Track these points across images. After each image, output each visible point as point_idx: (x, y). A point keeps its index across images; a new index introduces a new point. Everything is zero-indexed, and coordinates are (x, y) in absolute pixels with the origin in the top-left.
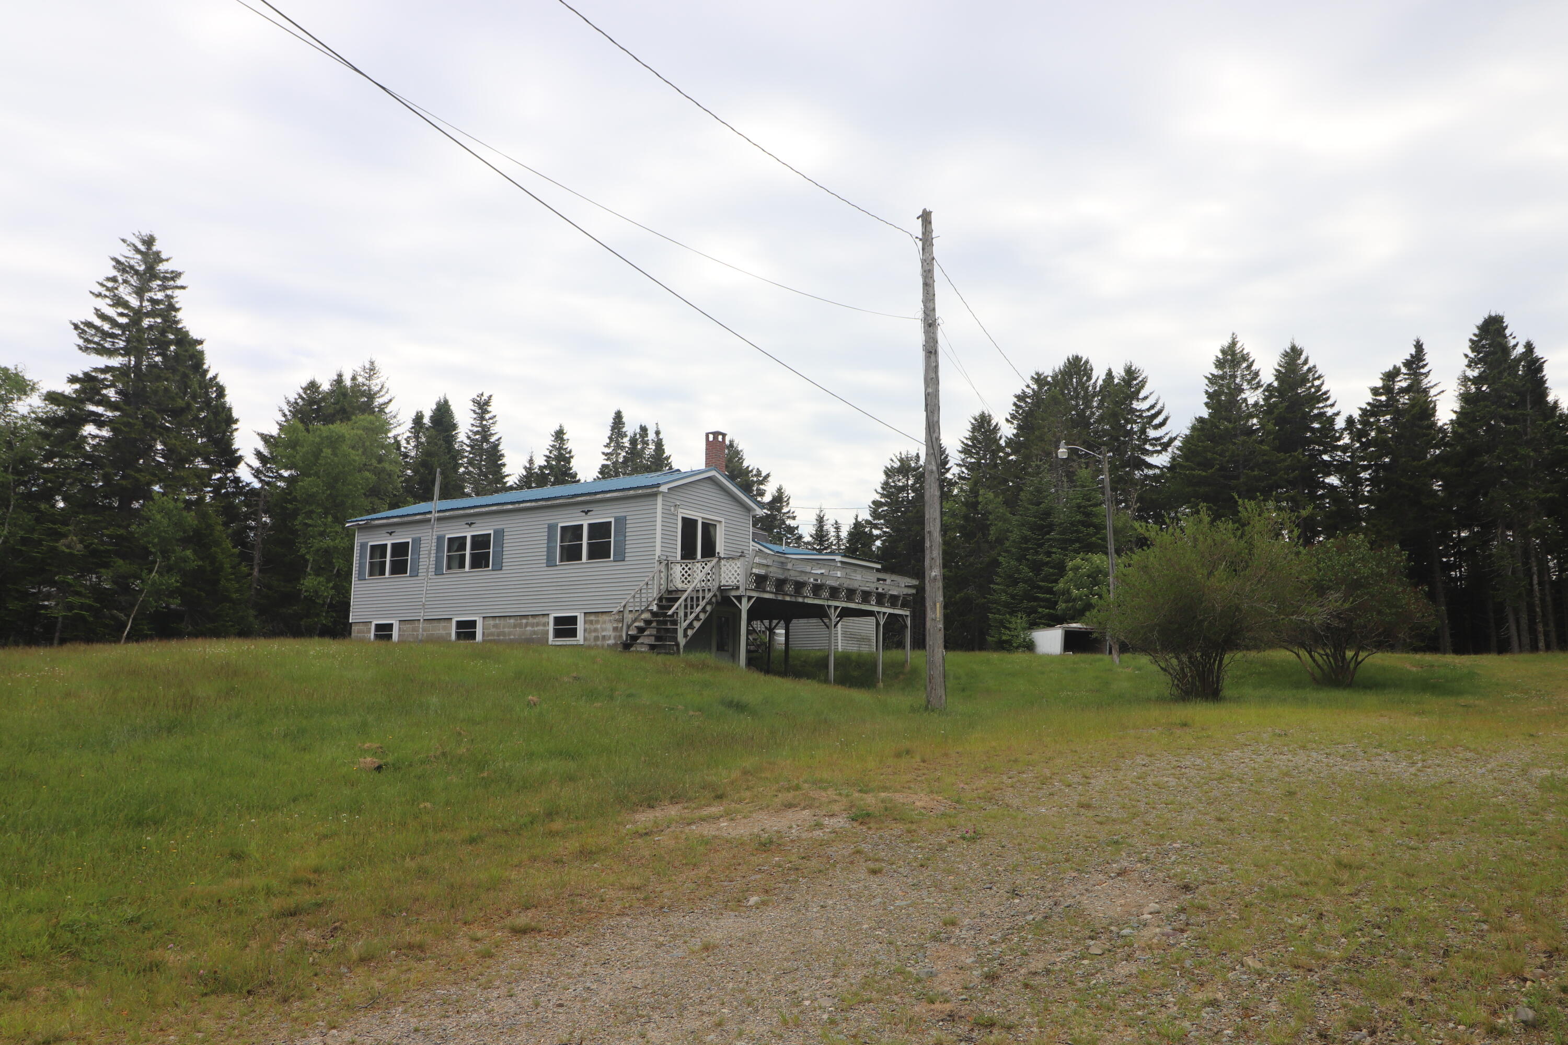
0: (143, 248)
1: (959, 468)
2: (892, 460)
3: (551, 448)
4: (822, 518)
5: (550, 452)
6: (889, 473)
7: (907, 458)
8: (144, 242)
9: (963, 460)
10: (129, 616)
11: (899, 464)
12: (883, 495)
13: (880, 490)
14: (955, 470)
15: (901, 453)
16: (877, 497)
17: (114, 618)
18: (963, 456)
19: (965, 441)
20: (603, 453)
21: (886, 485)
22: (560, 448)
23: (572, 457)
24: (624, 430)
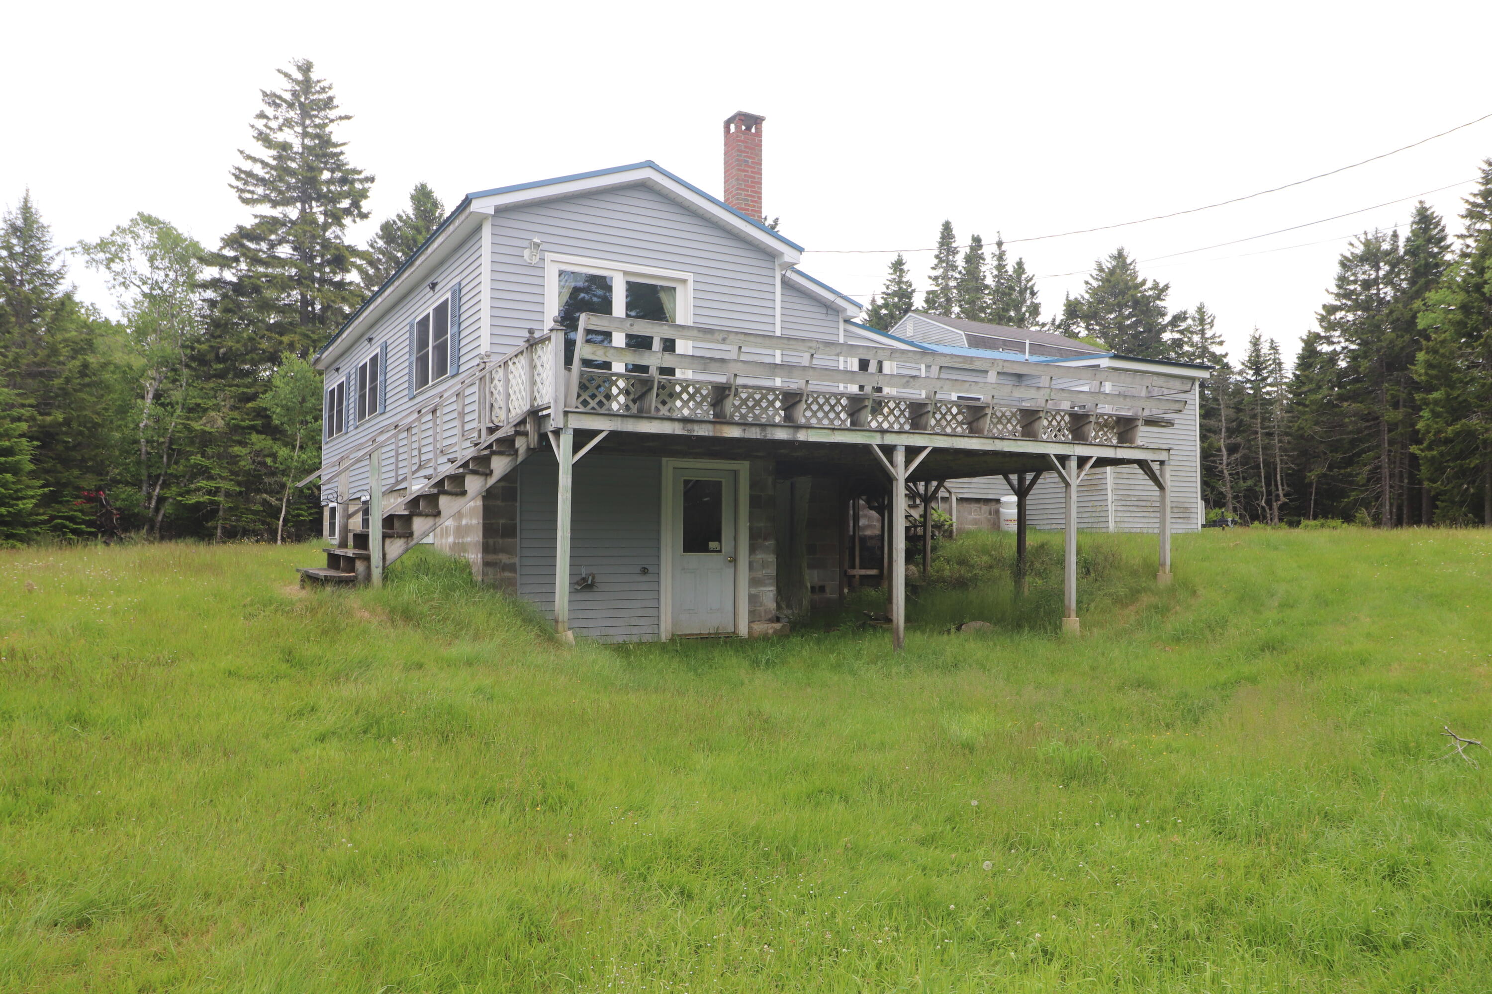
0: (299, 77)
1: (1461, 241)
2: (1352, 244)
3: (888, 283)
4: (1258, 339)
5: (888, 288)
6: (1345, 264)
7: (1376, 238)
8: (299, 68)
9: (1468, 228)
10: (281, 500)
11: (1362, 247)
12: (1338, 295)
13: (1335, 290)
14: (1457, 245)
15: (1366, 233)
16: (1332, 301)
17: (265, 502)
18: (1468, 222)
19: (1472, 199)
20: (930, 277)
21: (1342, 281)
22: (899, 282)
23: (914, 291)
24: (954, 245)
